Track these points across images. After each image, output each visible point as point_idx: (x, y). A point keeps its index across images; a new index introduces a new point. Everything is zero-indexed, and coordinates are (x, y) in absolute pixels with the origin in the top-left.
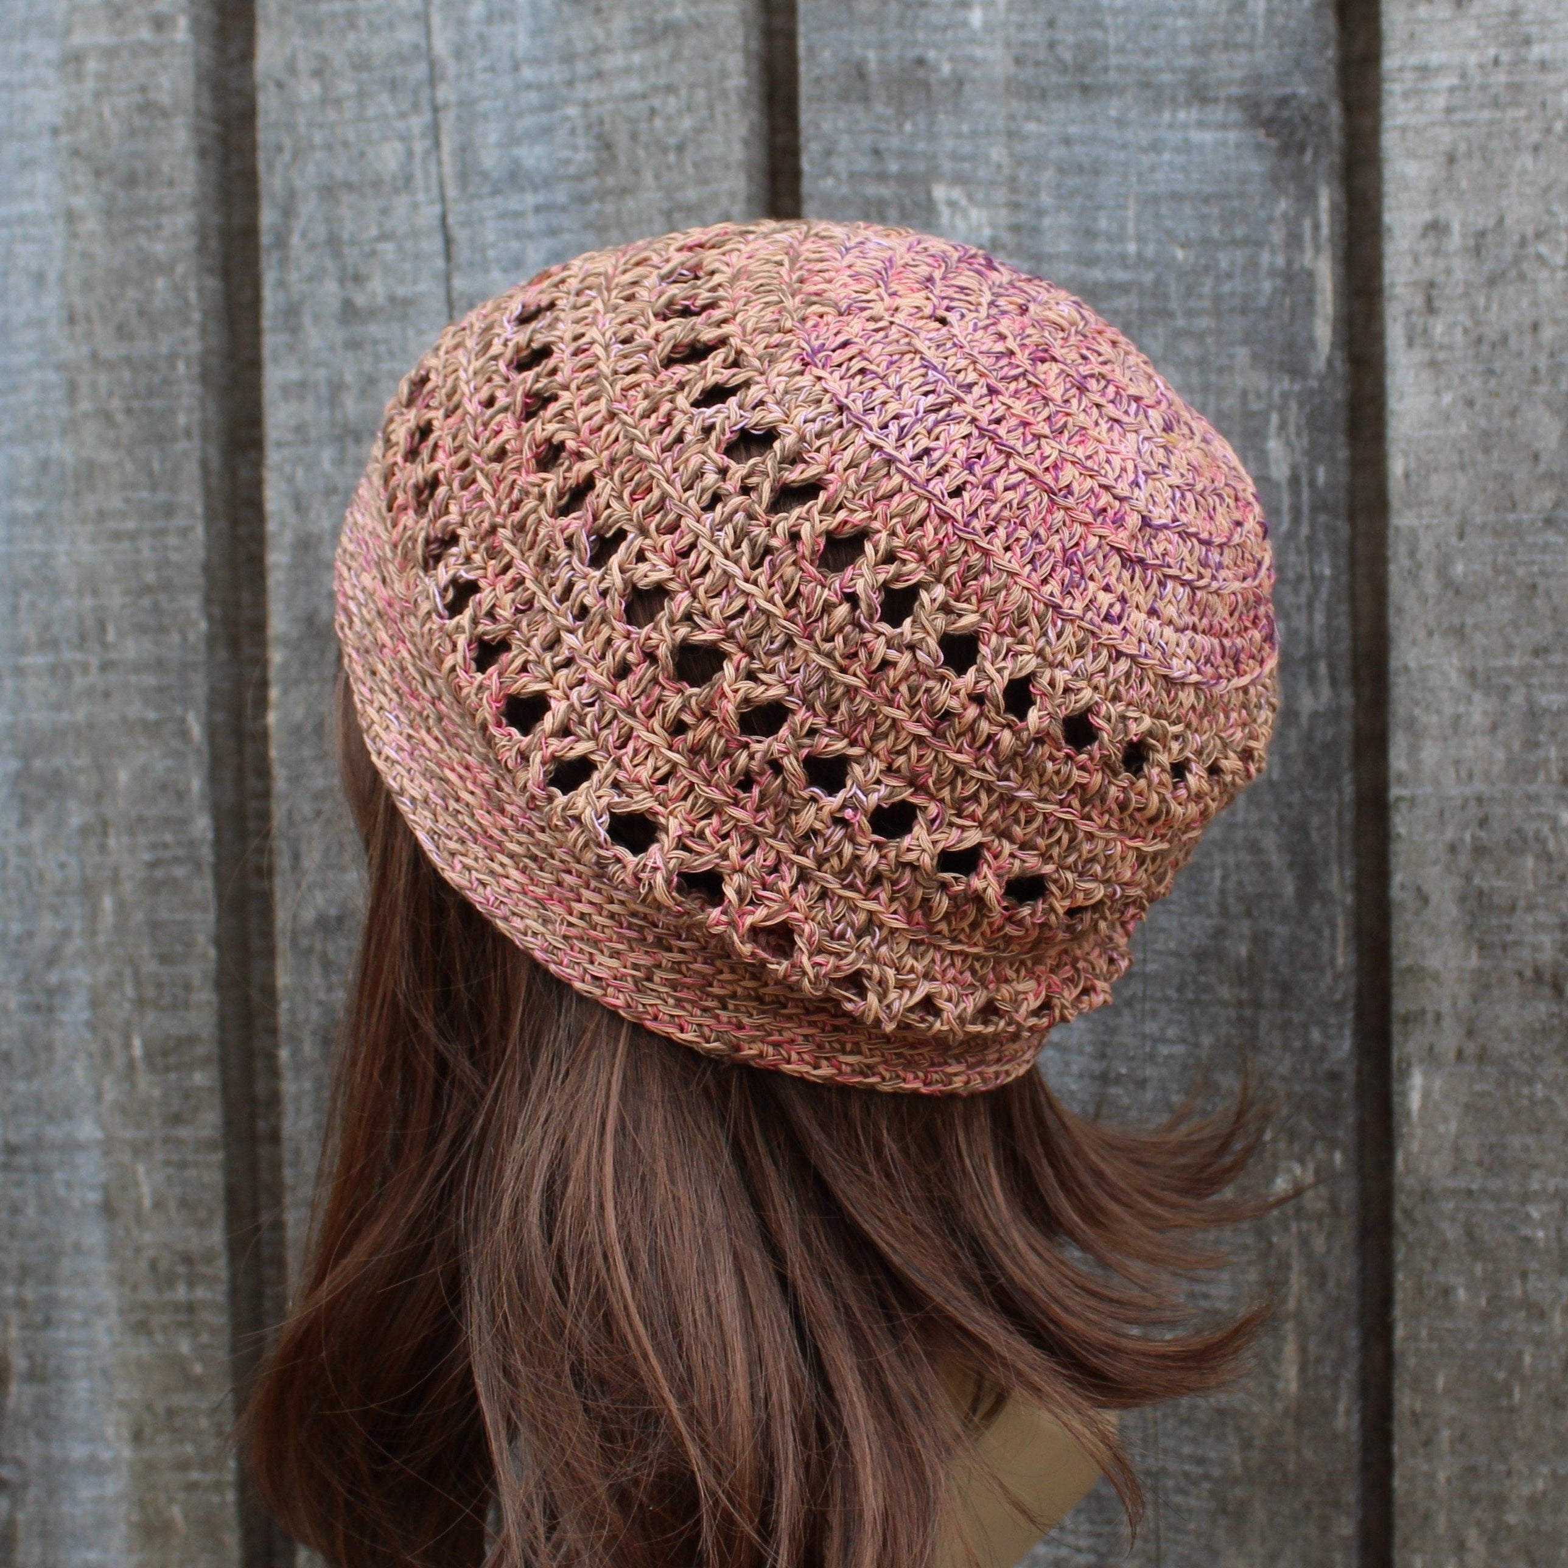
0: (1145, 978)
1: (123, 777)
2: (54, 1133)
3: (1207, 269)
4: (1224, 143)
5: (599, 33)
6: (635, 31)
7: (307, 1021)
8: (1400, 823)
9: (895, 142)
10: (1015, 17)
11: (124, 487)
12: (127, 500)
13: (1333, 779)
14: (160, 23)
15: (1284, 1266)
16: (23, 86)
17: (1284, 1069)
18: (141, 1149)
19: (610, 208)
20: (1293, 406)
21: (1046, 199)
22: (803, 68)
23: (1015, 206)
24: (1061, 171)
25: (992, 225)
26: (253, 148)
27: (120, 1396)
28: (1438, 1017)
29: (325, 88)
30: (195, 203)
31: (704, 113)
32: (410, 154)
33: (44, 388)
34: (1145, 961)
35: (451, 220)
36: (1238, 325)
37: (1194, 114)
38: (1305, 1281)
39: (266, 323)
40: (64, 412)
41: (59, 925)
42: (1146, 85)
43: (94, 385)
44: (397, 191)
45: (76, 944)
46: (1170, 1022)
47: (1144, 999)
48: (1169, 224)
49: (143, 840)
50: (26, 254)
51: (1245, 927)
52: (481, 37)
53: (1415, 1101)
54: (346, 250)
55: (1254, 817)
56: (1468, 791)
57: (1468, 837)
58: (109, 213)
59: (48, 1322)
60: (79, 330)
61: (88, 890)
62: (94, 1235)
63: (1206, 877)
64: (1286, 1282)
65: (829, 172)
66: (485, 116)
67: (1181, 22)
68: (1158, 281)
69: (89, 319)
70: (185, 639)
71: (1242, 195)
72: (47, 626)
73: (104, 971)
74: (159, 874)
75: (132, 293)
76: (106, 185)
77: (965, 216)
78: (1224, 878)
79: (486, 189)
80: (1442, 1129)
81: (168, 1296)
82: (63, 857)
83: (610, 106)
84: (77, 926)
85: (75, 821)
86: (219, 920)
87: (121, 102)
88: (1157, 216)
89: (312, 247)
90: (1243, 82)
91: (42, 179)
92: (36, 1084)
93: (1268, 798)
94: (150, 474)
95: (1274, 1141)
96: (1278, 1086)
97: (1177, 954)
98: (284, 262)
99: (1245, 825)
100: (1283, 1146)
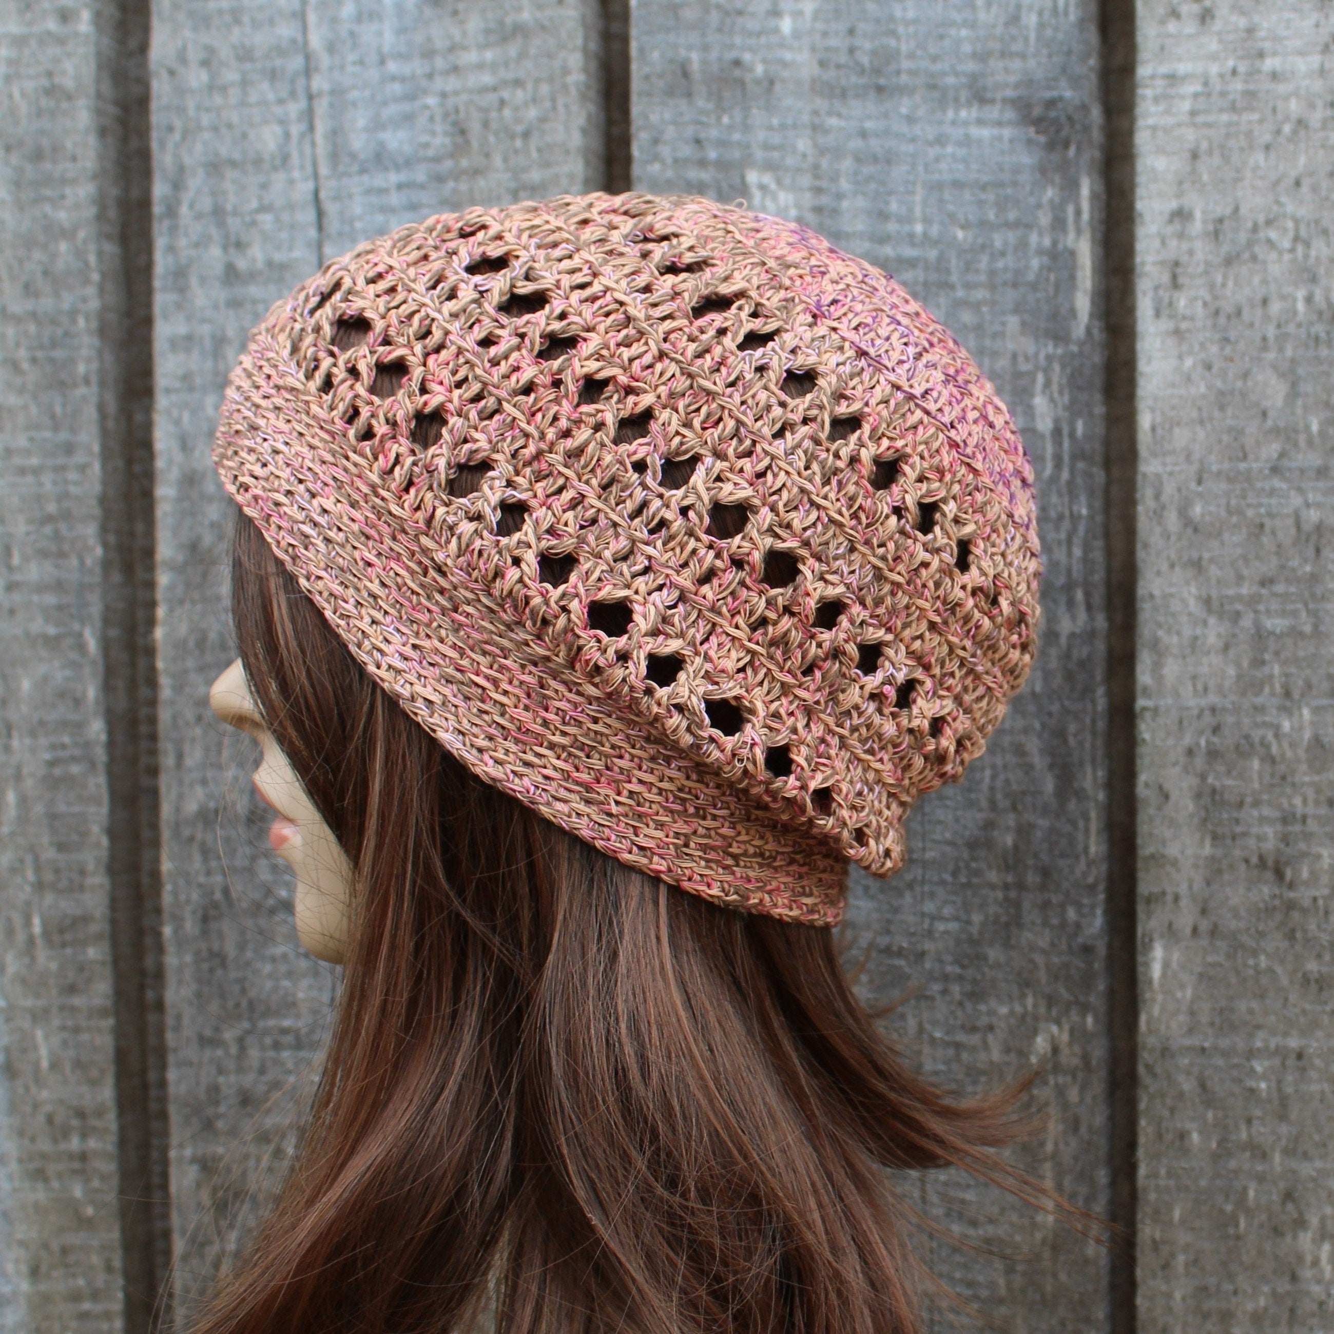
0: (925, 864)
1: (26, 685)
3: (983, 247)
4: (1000, 139)
5: (456, 33)
6: (487, 32)
7: (188, 902)
8: (1145, 730)
9: (714, 133)
10: (820, 26)
11: (28, 427)
12: (31, 440)
13: (1087, 691)
14: (65, 16)
15: (1043, 1114)
17: (1043, 942)
18: (39, 1016)
19: (463, 187)
20: (1057, 367)
21: (845, 185)
22: (634, 67)
23: (818, 191)
24: (858, 160)
25: (798, 206)
26: (147, 128)
27: (19, 1236)
28: (1177, 898)
29: (213, 76)
30: (95, 177)
31: (548, 104)
32: (287, 135)
34: (924, 849)
35: (323, 195)
36: (1010, 296)
37: (974, 112)
38: (1061, 1127)
39: (157, 283)
42: (932, 87)
44: (275, 169)
46: (946, 902)
47: (923, 882)
48: (951, 207)
49: (43, 741)
51: (1011, 820)
52: (352, 34)
53: (1156, 971)
54: (230, 220)
55: (1020, 724)
56: (1203, 702)
57: (1203, 742)
58: (17, 184)
63: (978, 776)
64: (1044, 1128)
65: (656, 158)
66: (354, 104)
67: (964, 33)
68: (941, 258)
70: (82, 562)
71: (1015, 184)
73: (8, 858)
74: (57, 771)
75: (37, 255)
76: (15, 159)
77: (775, 199)
78: (994, 777)
79: (355, 168)
80: (1179, 995)
81: (63, 1146)
83: (464, 97)
86: (112, 812)
87: (30, 85)
88: (941, 201)
89: (199, 217)
90: (1017, 86)
93: (1032, 708)
94: (53, 416)
95: (1035, 1006)
96: (1039, 959)
97: (952, 843)
98: (173, 230)
99: (1012, 731)
100: (1042, 1010)
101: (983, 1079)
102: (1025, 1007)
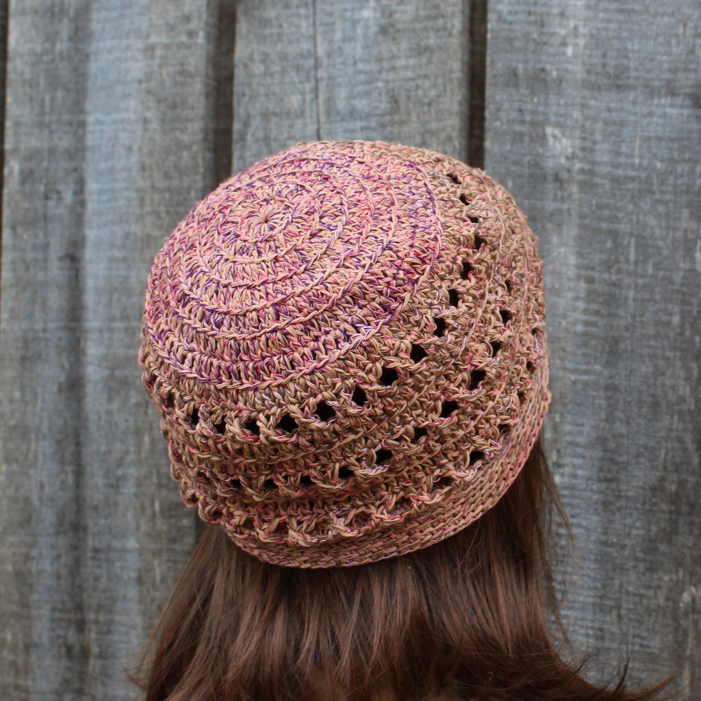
0: (628, 498)
2: (116, 544)
3: (671, 172)
4: (682, 115)
5: (394, 49)
6: (411, 49)
9: (529, 107)
10: (587, 52)
14: (191, 34)
15: (685, 634)
16: (126, 60)
17: (690, 542)
18: (156, 553)
19: (395, 130)
21: (598, 137)
22: (488, 70)
23: (584, 139)
24: (606, 123)
25: (573, 147)
26: (231, 93)
29: (267, 68)
30: (203, 118)
31: (441, 88)
32: (304, 100)
33: (129, 200)
34: (627, 490)
35: (322, 132)
36: (684, 199)
37: (668, 100)
38: (694, 642)
40: (138, 211)
41: (124, 448)
42: (646, 86)
43: (152, 200)
44: (297, 117)
45: (130, 457)
46: (638, 519)
47: (626, 508)
48: (654, 150)
51: (675, 477)
52: (340, 48)
54: (273, 143)
55: (681, 426)
58: (163, 120)
59: (109, 632)
60: (147, 173)
61: (138, 432)
62: (133, 593)
63: (658, 453)
64: (685, 642)
66: (340, 85)
67: (664, 58)
68: (648, 177)
69: (151, 169)
71: (689, 139)
72: (125, 309)
73: (143, 470)
75: (172, 158)
76: (162, 108)
77: (560, 142)
78: (666, 454)
79: (339, 118)
82: (127, 417)
83: (398, 83)
84: (132, 449)
85: (133, 400)
87: (171, 70)
88: (649, 147)
89: (257, 141)
90: (692, 87)
91: (133, 103)
92: (109, 521)
93: (688, 418)
95: (684, 576)
96: (687, 551)
97: (642, 488)
98: (243, 147)
99: (677, 430)
100: (687, 579)
101: (654, 614)
102: (677, 576)
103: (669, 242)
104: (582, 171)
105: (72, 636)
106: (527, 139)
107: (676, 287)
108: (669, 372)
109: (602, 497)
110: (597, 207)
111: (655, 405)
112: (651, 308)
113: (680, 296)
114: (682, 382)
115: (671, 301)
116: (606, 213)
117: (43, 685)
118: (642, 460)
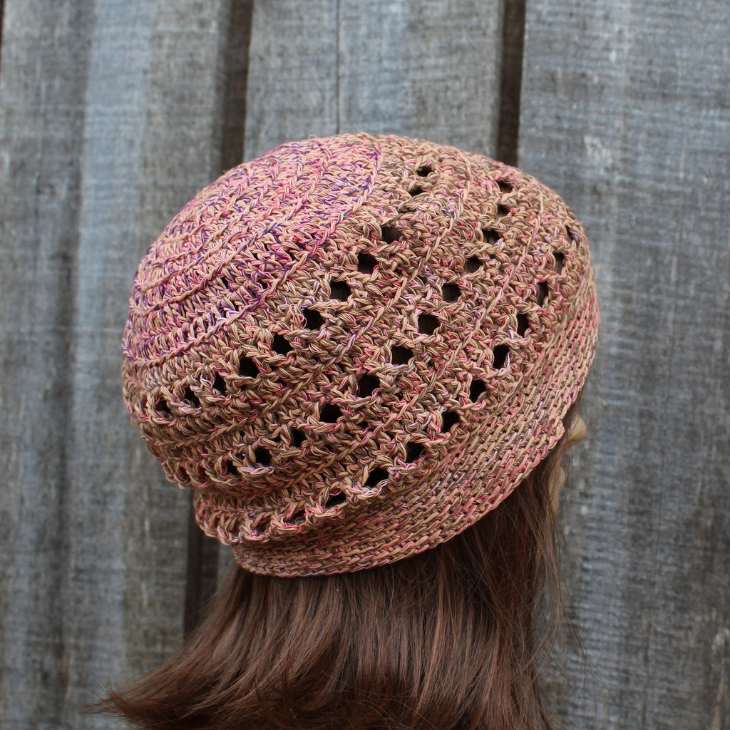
0: (659, 533)
2: (101, 564)
3: (718, 188)
5: (423, 47)
6: (441, 48)
9: (567, 113)
10: (632, 58)
14: (203, 24)
15: (717, 679)
16: (131, 48)
17: (724, 582)
18: (144, 576)
19: (422, 133)
21: (641, 148)
22: (524, 73)
23: (625, 150)
24: (649, 134)
25: (613, 158)
26: (244, 88)
29: (284, 62)
30: (212, 113)
31: (473, 91)
32: (324, 98)
33: (129, 197)
34: (660, 524)
37: (718, 113)
38: (726, 687)
40: (138, 210)
41: (113, 462)
42: (694, 96)
43: (154, 198)
44: (315, 116)
45: (120, 472)
46: (670, 555)
47: (657, 543)
48: (701, 165)
50: (126, 130)
51: (711, 511)
52: (364, 44)
55: (720, 458)
58: (169, 114)
59: (90, 658)
60: (149, 170)
61: (129, 446)
62: (117, 617)
63: (694, 485)
64: (716, 687)
65: (533, 125)
66: (363, 83)
67: (715, 67)
68: (693, 193)
69: (154, 165)
72: (120, 314)
73: (133, 487)
75: (177, 154)
76: (168, 100)
77: (600, 152)
78: (703, 487)
79: (360, 119)
81: (152, 649)
82: (118, 428)
83: (426, 83)
84: (122, 463)
87: (180, 61)
88: (696, 161)
89: (270, 139)
91: (136, 94)
92: (94, 540)
95: (717, 617)
96: (721, 591)
97: (676, 522)
98: (256, 145)
99: (715, 461)
100: (721, 620)
101: (684, 656)
102: (711, 618)
103: (713, 263)
104: (623, 184)
105: (49, 662)
106: (564, 148)
107: (719, 310)
108: (709, 400)
109: (632, 531)
110: (637, 221)
111: (693, 435)
112: (692, 331)
113: (723, 320)
114: (723, 411)
115: (713, 325)
116: (647, 229)
117: (16, 713)
118: (677, 493)
